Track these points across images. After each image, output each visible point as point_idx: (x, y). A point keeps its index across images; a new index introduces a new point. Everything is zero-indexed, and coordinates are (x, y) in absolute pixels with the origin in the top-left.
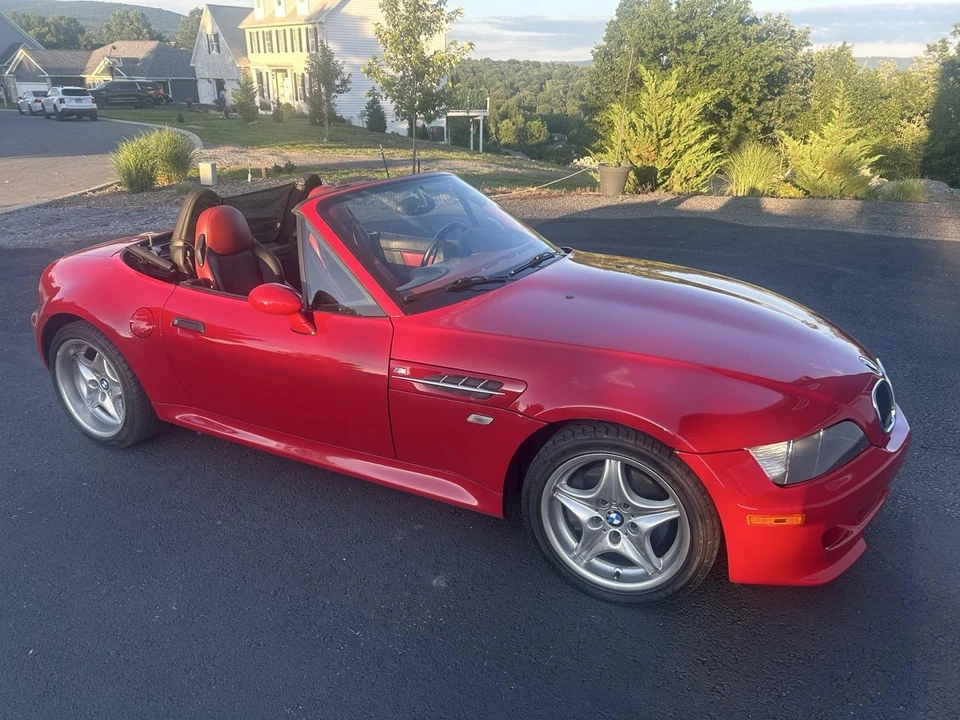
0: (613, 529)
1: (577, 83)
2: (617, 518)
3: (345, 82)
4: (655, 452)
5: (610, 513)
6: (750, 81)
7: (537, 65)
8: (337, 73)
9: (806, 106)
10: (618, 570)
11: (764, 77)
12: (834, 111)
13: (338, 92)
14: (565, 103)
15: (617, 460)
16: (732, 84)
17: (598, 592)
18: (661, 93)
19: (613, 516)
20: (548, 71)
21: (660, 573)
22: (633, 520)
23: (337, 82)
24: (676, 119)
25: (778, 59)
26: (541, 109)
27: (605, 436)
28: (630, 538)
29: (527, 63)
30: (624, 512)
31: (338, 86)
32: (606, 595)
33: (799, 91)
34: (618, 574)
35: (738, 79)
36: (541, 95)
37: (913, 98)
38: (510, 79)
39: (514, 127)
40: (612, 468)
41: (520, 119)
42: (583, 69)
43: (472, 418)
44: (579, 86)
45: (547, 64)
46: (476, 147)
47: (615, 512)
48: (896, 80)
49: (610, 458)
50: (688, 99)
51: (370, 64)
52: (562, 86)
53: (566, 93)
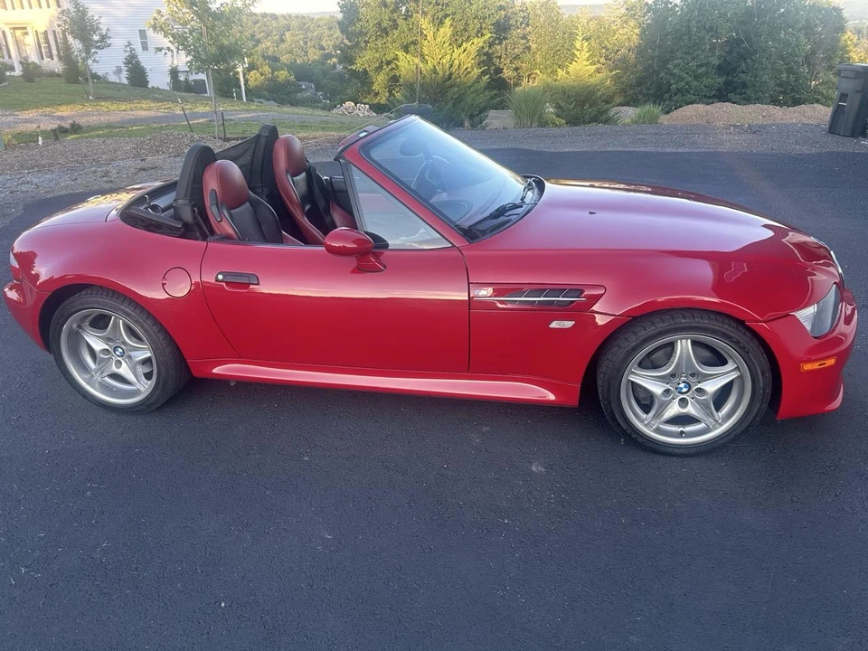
0: (682, 396)
1: (315, 33)
2: (685, 387)
3: (103, 38)
4: (726, 327)
5: (679, 384)
6: (481, 28)
7: (274, 17)
8: (95, 29)
9: (529, 48)
10: (681, 429)
11: (492, 25)
12: (576, 52)
13: (98, 48)
14: (307, 52)
15: (687, 339)
16: (466, 31)
17: (670, 450)
18: (438, 40)
19: (682, 385)
20: (286, 22)
21: (721, 425)
22: (699, 386)
23: (96, 38)
24: (457, 62)
25: (501, 8)
26: (285, 59)
27: (683, 321)
28: (697, 401)
29: (264, 15)
30: (692, 380)
31: (97, 42)
32: (677, 451)
33: (521, 36)
34: (682, 432)
35: (471, 26)
36: (283, 46)
37: (607, 39)
38: (250, 31)
39: (263, 77)
40: (684, 346)
41: (267, 69)
42: (318, 20)
43: (554, 325)
44: (317, 36)
45: (284, 16)
46: (239, 98)
47: (684, 382)
48: (592, 25)
49: (681, 339)
50: (464, 45)
51: (155, 19)
52: (301, 36)
53: (306, 43)
